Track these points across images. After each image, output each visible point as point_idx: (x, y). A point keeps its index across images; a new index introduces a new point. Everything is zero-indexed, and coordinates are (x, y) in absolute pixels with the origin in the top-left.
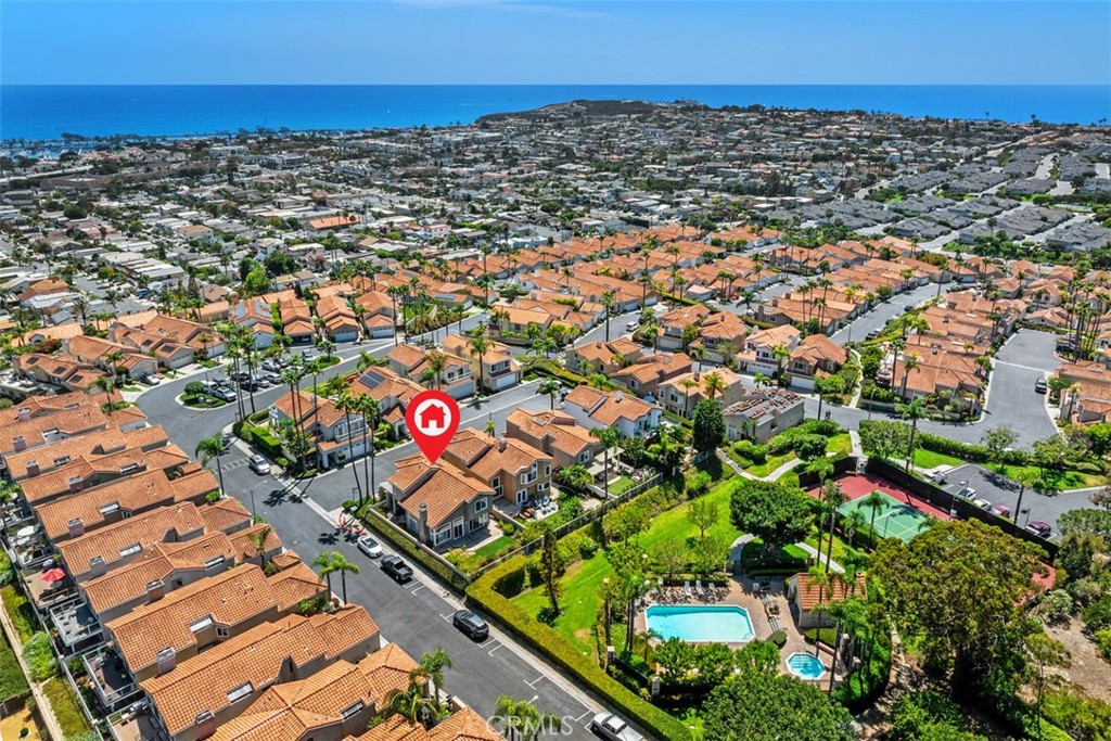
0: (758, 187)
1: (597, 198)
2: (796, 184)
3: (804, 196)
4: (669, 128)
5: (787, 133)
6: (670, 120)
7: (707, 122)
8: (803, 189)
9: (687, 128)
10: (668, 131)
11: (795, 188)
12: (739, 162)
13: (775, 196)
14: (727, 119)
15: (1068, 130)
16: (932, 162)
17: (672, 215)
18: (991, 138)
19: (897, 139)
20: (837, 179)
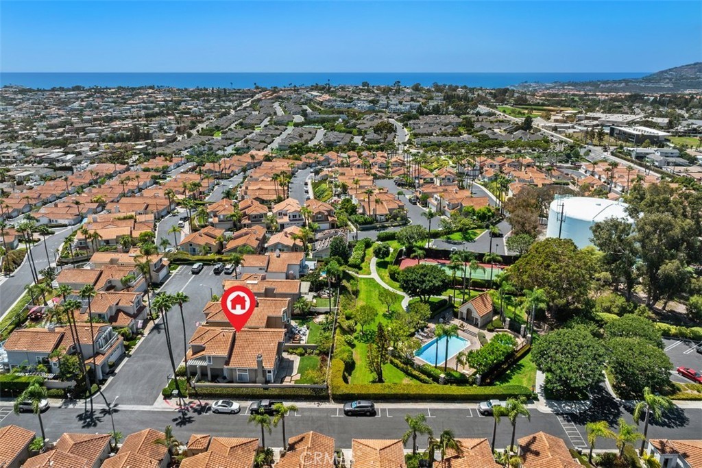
0: (125, 136)
1: (8, 157)
2: (151, 132)
3: (159, 138)
4: (16, 105)
5: (115, 102)
6: (14, 99)
7: (48, 98)
8: (157, 134)
9: (33, 103)
10: (18, 107)
11: (151, 134)
12: (99, 122)
13: (139, 141)
14: (63, 96)
15: (275, 90)
16: (218, 112)
17: (81, 161)
18: (240, 96)
19: (188, 100)
20: (174, 126)
